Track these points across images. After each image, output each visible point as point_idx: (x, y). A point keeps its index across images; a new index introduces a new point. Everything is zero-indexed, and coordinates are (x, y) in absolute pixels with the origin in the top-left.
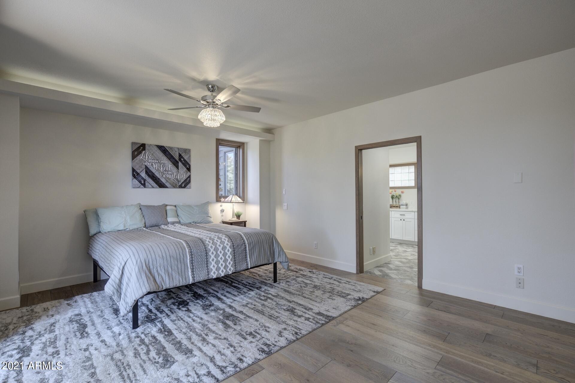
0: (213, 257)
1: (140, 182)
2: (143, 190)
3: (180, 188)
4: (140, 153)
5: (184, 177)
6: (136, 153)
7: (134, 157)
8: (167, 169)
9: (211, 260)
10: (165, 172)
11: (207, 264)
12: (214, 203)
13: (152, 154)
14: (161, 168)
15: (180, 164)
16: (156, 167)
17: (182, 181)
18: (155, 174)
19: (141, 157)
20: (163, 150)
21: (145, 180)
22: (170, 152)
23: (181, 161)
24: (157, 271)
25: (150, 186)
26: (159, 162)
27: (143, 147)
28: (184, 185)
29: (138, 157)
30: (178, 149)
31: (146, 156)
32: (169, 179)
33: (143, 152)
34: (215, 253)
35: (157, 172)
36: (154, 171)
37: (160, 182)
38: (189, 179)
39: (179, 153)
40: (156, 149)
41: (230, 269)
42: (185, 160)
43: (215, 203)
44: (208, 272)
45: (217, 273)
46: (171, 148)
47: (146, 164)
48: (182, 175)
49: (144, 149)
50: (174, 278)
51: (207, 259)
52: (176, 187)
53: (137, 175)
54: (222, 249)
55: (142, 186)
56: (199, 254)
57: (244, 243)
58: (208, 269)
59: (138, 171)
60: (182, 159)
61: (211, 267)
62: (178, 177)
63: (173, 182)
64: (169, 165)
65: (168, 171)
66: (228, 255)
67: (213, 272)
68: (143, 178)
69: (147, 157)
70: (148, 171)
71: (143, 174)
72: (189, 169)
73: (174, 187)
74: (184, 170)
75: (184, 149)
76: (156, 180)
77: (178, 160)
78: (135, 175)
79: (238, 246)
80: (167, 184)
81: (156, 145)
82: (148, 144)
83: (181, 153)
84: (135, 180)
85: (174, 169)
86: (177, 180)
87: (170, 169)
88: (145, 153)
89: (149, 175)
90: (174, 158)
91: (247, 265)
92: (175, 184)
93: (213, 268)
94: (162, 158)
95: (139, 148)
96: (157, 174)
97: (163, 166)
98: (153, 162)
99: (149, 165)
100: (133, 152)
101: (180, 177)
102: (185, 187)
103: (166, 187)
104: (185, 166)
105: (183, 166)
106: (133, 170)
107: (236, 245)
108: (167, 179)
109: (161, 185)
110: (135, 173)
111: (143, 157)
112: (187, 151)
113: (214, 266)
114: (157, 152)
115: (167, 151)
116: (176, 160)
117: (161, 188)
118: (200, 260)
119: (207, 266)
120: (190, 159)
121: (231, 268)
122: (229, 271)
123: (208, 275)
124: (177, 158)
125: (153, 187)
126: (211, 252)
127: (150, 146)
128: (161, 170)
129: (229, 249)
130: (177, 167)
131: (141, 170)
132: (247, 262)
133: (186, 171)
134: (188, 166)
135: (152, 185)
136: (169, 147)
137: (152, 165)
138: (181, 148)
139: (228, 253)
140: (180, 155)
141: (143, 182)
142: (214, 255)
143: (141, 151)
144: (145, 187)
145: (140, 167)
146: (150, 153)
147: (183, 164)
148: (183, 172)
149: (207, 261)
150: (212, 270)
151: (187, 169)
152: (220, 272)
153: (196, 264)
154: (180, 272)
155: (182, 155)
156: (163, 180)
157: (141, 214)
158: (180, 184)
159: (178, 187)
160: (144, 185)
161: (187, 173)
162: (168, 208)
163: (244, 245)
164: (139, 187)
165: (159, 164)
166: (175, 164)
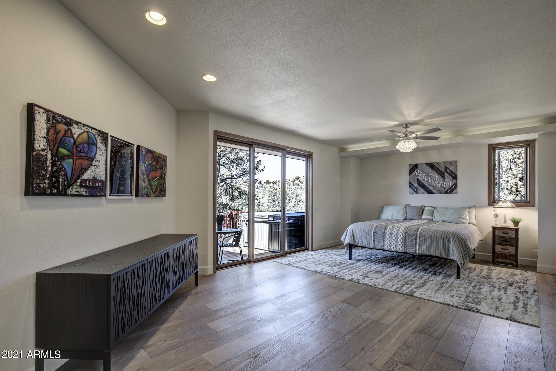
0: (388, 237)
1: (414, 190)
2: (415, 196)
3: (446, 193)
4: (414, 170)
5: (449, 184)
6: (411, 171)
7: (410, 174)
8: (434, 180)
9: (386, 239)
10: (432, 182)
11: (384, 240)
12: (485, 207)
13: (423, 170)
14: (429, 179)
15: (446, 174)
16: (425, 179)
17: (448, 188)
18: (425, 184)
19: (415, 174)
20: (431, 165)
21: (417, 189)
22: (437, 167)
23: (447, 172)
24: (357, 236)
25: (421, 193)
26: (427, 175)
27: (416, 166)
28: (450, 191)
29: (412, 174)
30: (444, 162)
31: (418, 171)
32: (436, 187)
33: (416, 170)
34: (390, 235)
35: (426, 183)
36: (423, 182)
37: (429, 190)
38: (455, 186)
39: (445, 166)
40: (425, 165)
41: (399, 249)
42: (450, 171)
43: (487, 207)
44: (383, 245)
45: (395, 248)
46: (438, 163)
47: (418, 177)
48: (448, 182)
49: (417, 168)
50: (363, 241)
51: (384, 237)
52: (442, 193)
53: (412, 185)
54: (396, 234)
55: (415, 193)
56: (380, 233)
57: (416, 235)
58: (384, 243)
59: (413, 183)
60: (448, 170)
61: (386, 243)
62: (444, 185)
63: (439, 189)
64: (436, 176)
65: (435, 181)
66: (399, 239)
67: (386, 246)
68: (416, 188)
69: (418, 173)
70: (419, 182)
71: (416, 185)
72: (455, 178)
73: (440, 192)
74: (450, 179)
75: (450, 161)
76: (425, 188)
77: (444, 172)
78: (410, 185)
79: (409, 235)
80: (434, 191)
81: (426, 163)
82: (419, 164)
83: (446, 165)
84: (410, 189)
85: (440, 179)
86: (443, 187)
87: (436, 179)
88: (417, 170)
89: (420, 185)
90: (440, 171)
91: (416, 250)
92: (441, 190)
93: (387, 244)
94: (430, 172)
95: (413, 167)
96: (426, 184)
97: (431, 177)
98: (423, 176)
99: (420, 178)
100: (410, 171)
101: (446, 185)
102: (450, 193)
103: (434, 193)
104: (451, 175)
105: (449, 176)
106: (410, 183)
107: (408, 234)
108: (434, 187)
109: (429, 192)
110: (410, 184)
111: (416, 173)
112: (454, 163)
113: (388, 243)
114: (426, 168)
115: (434, 166)
116: (442, 172)
117: (429, 193)
118: (379, 237)
119: (384, 242)
120: (457, 168)
121: (401, 248)
122: (399, 250)
123: (383, 247)
124: (443, 170)
125: (423, 193)
126: (387, 234)
127: (421, 165)
128: (429, 180)
129: (401, 235)
130: (443, 177)
131: (414, 182)
132: (416, 248)
133: (451, 179)
134: (454, 175)
135: (422, 192)
136: (436, 163)
137: (422, 178)
138: (446, 162)
139: (400, 238)
140: (446, 167)
141: (415, 190)
142: (389, 236)
143: (414, 169)
144: (417, 194)
145: (413, 180)
146: (421, 169)
147: (449, 174)
148: (449, 180)
149: (384, 239)
150: (386, 245)
151: (453, 177)
152: (392, 248)
153: (377, 238)
154: (367, 240)
155: (448, 167)
156: (431, 188)
157: (405, 211)
158: (446, 190)
159: (444, 193)
160: (417, 192)
161: (453, 181)
162: (426, 208)
163: (415, 236)
164: (413, 194)
165: (427, 177)
166: (442, 175)
